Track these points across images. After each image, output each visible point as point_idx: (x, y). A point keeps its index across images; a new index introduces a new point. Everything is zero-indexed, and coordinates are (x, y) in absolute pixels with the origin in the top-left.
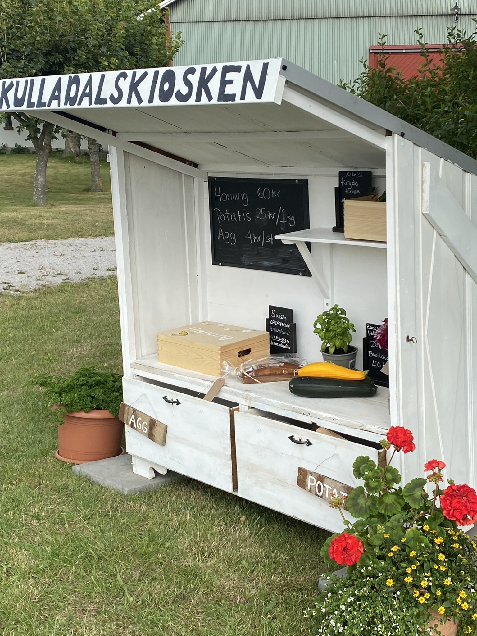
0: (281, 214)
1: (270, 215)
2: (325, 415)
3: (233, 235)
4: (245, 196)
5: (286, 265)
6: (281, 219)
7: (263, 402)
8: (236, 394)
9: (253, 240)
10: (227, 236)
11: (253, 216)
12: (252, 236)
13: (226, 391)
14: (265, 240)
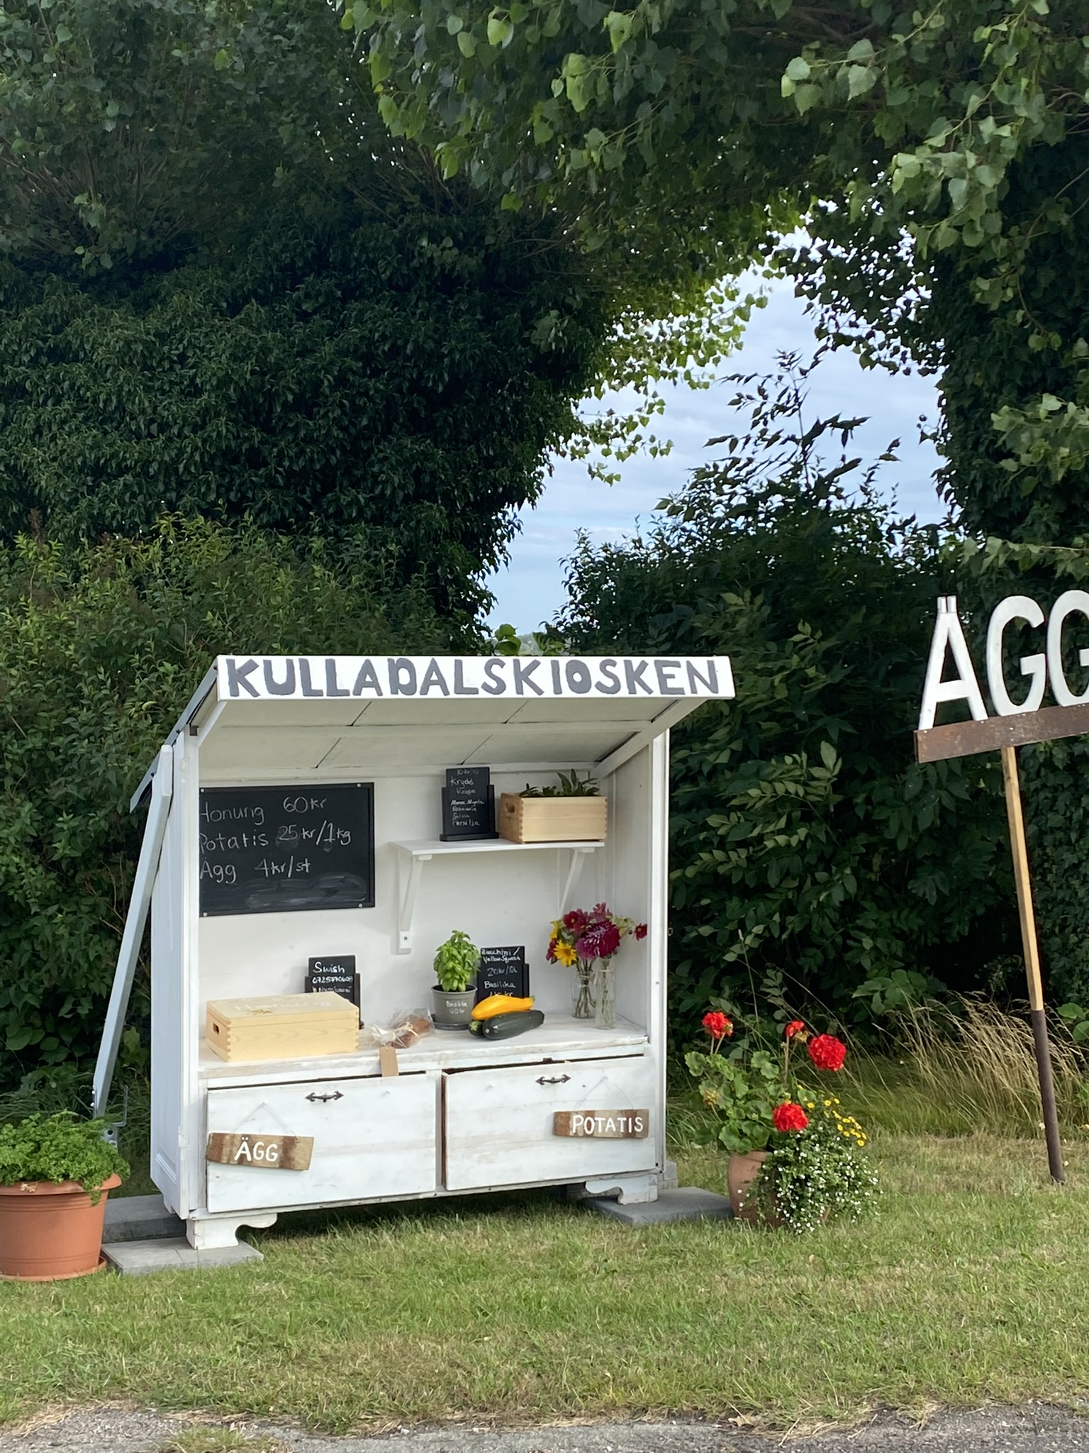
0: (327, 830)
1: (305, 833)
2: (560, 1044)
3: (230, 870)
4: (259, 811)
5: (332, 899)
6: (326, 835)
7: (469, 1056)
8: (421, 1059)
9: (270, 871)
10: (218, 870)
11: (271, 837)
12: (269, 866)
13: (404, 1061)
14: (295, 868)
